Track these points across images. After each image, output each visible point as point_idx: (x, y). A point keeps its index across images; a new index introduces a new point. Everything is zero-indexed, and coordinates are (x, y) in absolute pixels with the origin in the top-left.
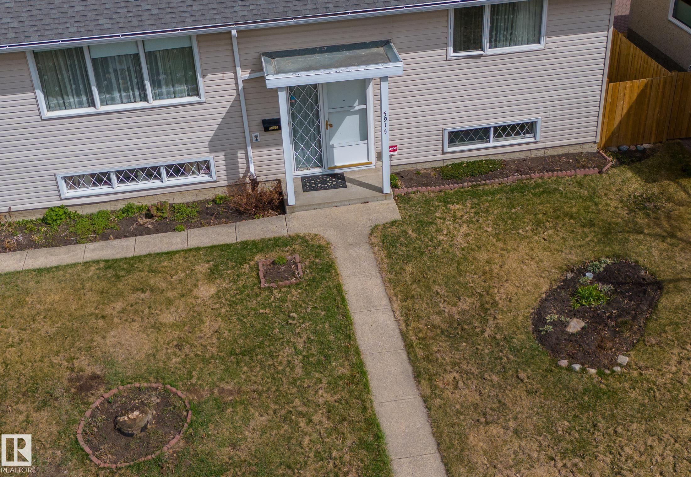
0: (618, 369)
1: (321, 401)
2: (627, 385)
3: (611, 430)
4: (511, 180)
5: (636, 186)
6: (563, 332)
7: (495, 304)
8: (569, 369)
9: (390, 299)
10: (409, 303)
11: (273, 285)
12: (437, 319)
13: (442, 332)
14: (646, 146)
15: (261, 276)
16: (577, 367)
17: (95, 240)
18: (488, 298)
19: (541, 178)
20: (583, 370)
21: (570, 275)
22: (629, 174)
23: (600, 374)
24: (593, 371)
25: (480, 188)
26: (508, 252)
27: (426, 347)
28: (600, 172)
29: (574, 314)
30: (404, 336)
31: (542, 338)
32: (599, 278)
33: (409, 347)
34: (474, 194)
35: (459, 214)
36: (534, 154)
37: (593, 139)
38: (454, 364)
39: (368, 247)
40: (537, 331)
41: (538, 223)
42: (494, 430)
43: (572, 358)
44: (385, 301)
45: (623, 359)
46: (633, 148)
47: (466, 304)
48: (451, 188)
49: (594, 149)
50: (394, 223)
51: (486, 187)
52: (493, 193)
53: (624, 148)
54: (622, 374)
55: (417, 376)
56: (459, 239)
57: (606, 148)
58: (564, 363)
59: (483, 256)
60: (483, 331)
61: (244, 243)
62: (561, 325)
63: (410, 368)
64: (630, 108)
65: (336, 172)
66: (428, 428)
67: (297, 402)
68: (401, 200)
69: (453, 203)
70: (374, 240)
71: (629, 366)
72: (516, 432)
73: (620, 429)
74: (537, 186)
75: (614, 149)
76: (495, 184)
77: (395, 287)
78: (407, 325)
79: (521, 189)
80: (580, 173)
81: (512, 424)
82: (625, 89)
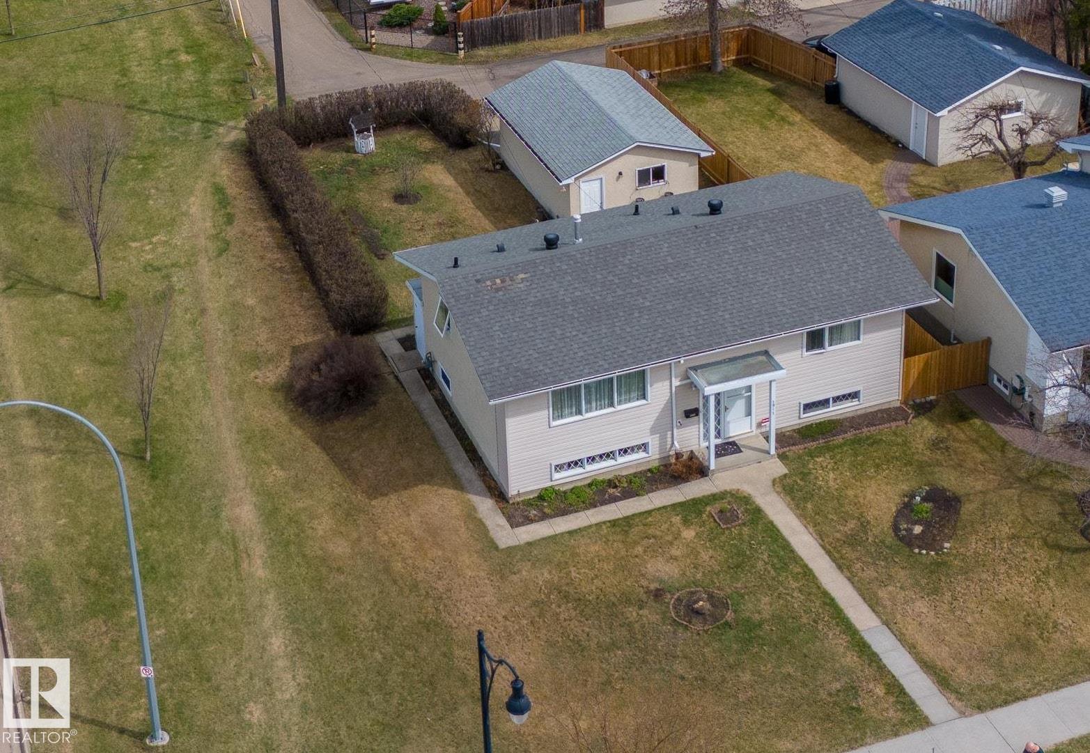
0: (945, 550)
1: (794, 587)
2: (952, 558)
3: (948, 581)
4: (849, 435)
5: (932, 432)
6: (911, 533)
7: (868, 522)
8: (920, 553)
9: (806, 527)
10: (818, 528)
11: (729, 526)
12: (838, 535)
13: (844, 542)
14: (932, 398)
15: (718, 520)
16: (924, 552)
17: (587, 508)
18: (863, 519)
19: (869, 431)
20: (928, 553)
21: (906, 499)
22: (926, 422)
23: (937, 554)
24: (933, 553)
25: (831, 443)
26: (865, 488)
27: (839, 552)
28: (906, 423)
29: (916, 523)
30: (824, 547)
31: (901, 539)
32: (924, 499)
33: (829, 553)
34: (829, 449)
35: (824, 465)
36: (859, 413)
37: (897, 398)
38: (858, 559)
39: (776, 494)
40: (897, 535)
41: (877, 466)
42: (890, 588)
43: (920, 548)
44: (802, 529)
45: (947, 545)
46: (923, 400)
47: (852, 524)
48: (812, 445)
49: (898, 404)
50: (785, 476)
51: (834, 442)
52: (840, 446)
53: (918, 401)
54: (948, 553)
55: (840, 568)
56: (831, 483)
57: (905, 402)
58: (917, 551)
59: (850, 493)
60: (868, 539)
61: (693, 499)
62: (909, 530)
63: (834, 565)
64: (919, 374)
65: (731, 440)
66: (855, 592)
67: (781, 589)
68: (782, 457)
69: (817, 457)
70: (778, 490)
71: (950, 549)
72: (901, 588)
73: (952, 580)
74: (868, 438)
75: (911, 403)
76: (839, 440)
77: (805, 519)
78: (823, 541)
79: (857, 441)
80: (893, 425)
81: (898, 584)
82: (914, 362)
